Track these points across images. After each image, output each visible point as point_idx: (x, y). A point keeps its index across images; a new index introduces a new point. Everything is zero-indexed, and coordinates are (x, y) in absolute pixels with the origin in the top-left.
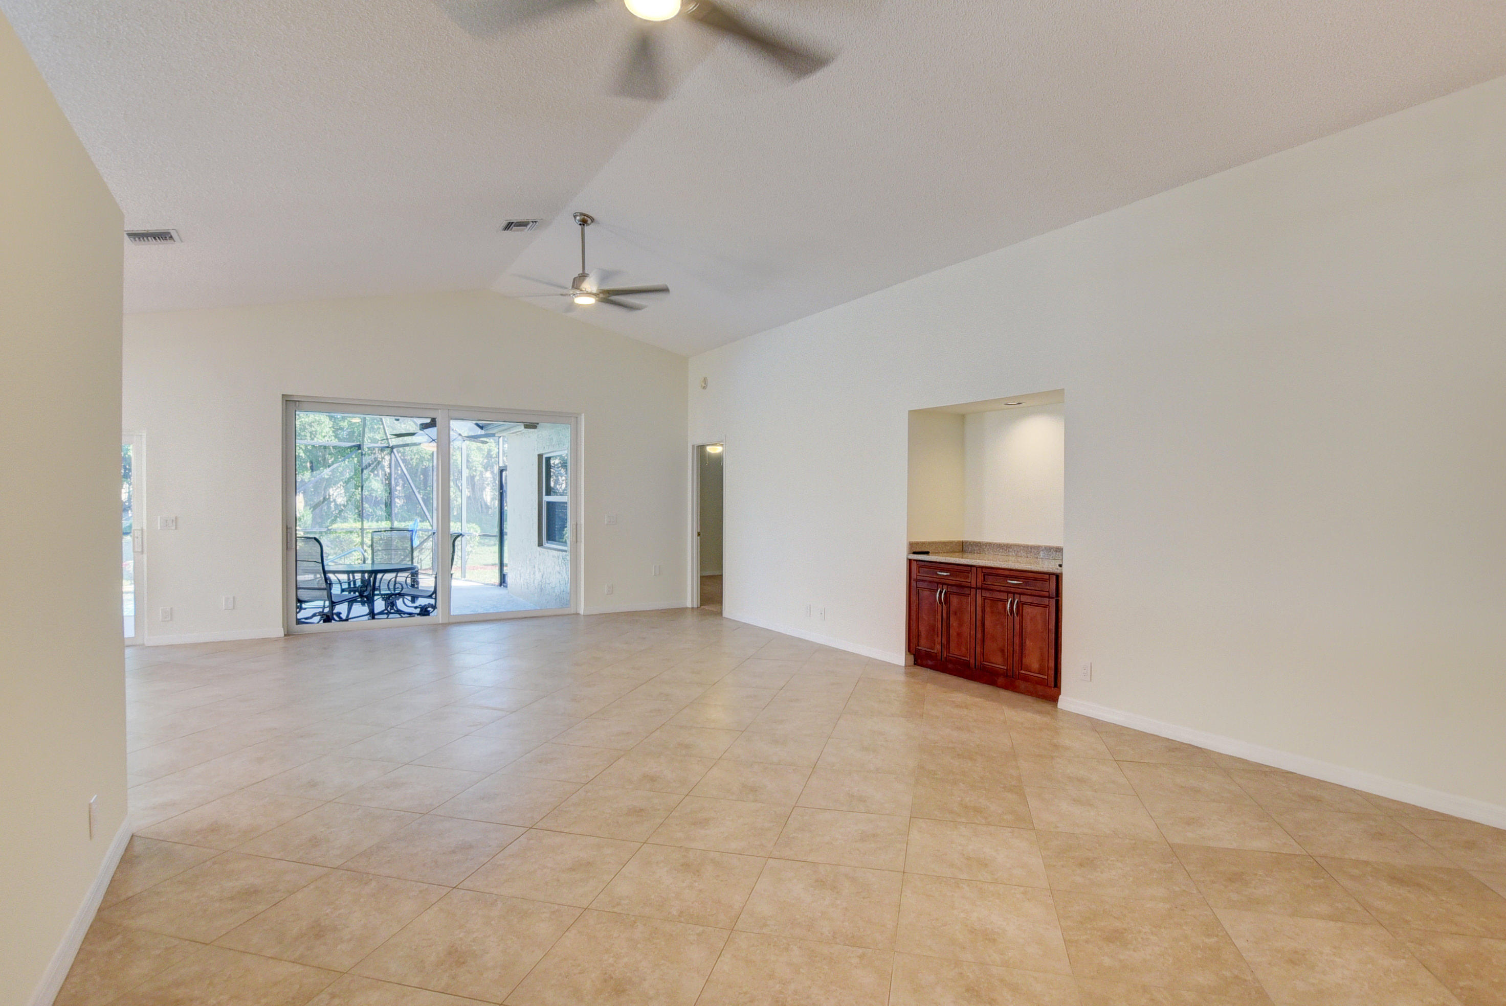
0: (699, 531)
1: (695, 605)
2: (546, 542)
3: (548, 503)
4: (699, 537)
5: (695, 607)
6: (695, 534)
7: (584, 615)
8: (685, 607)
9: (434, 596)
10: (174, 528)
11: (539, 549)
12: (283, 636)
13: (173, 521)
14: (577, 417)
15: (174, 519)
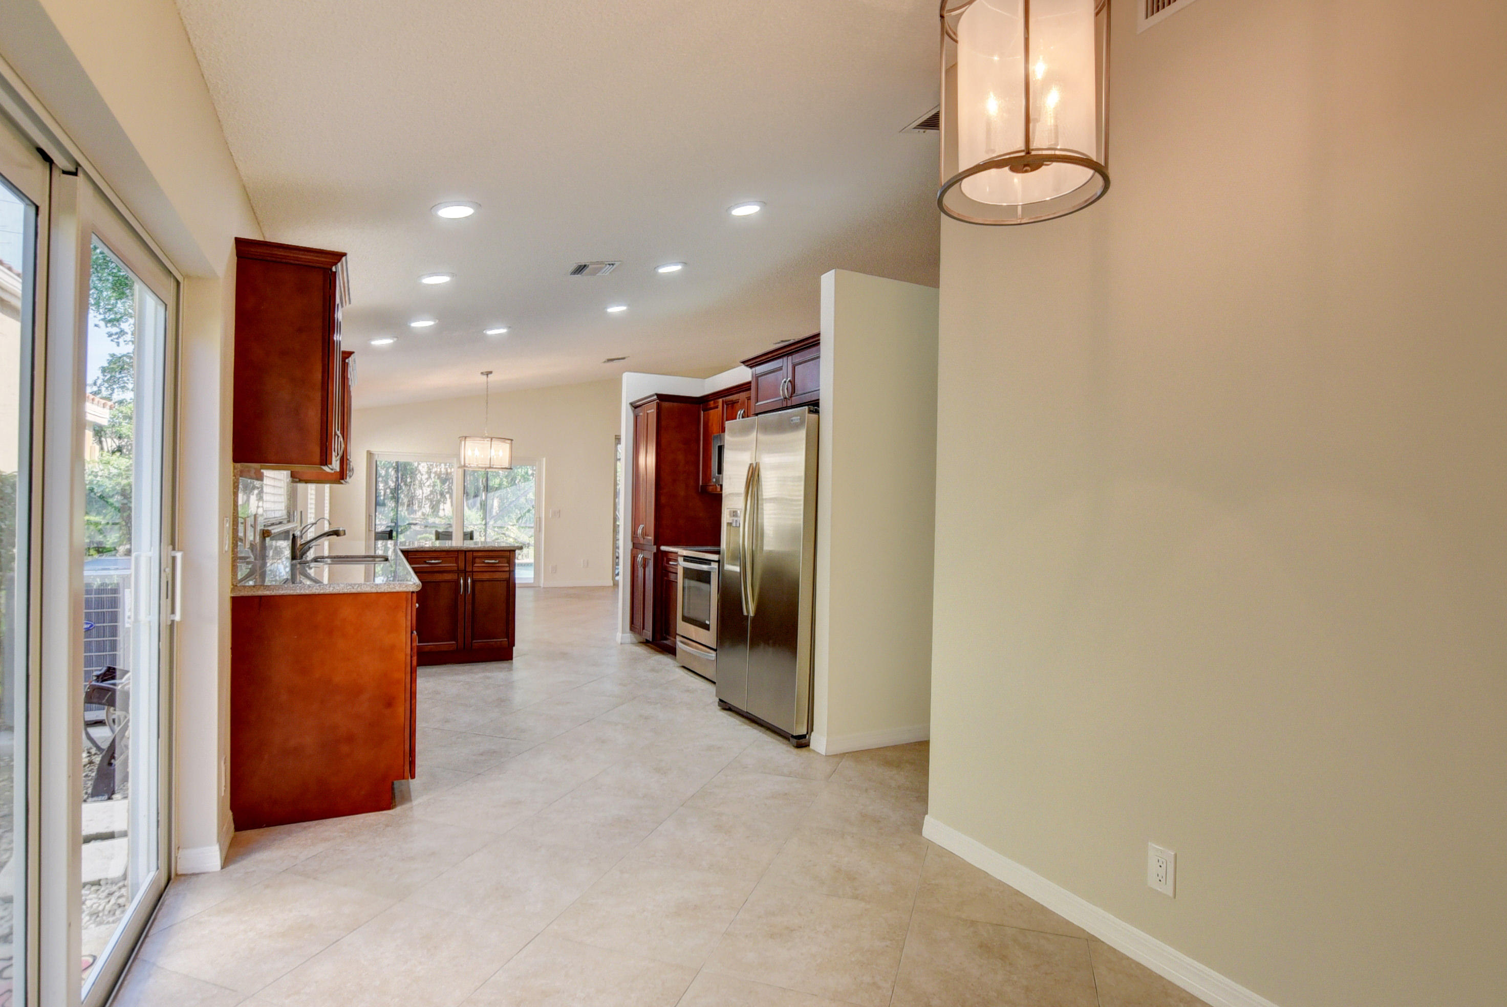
10: (558, 516)
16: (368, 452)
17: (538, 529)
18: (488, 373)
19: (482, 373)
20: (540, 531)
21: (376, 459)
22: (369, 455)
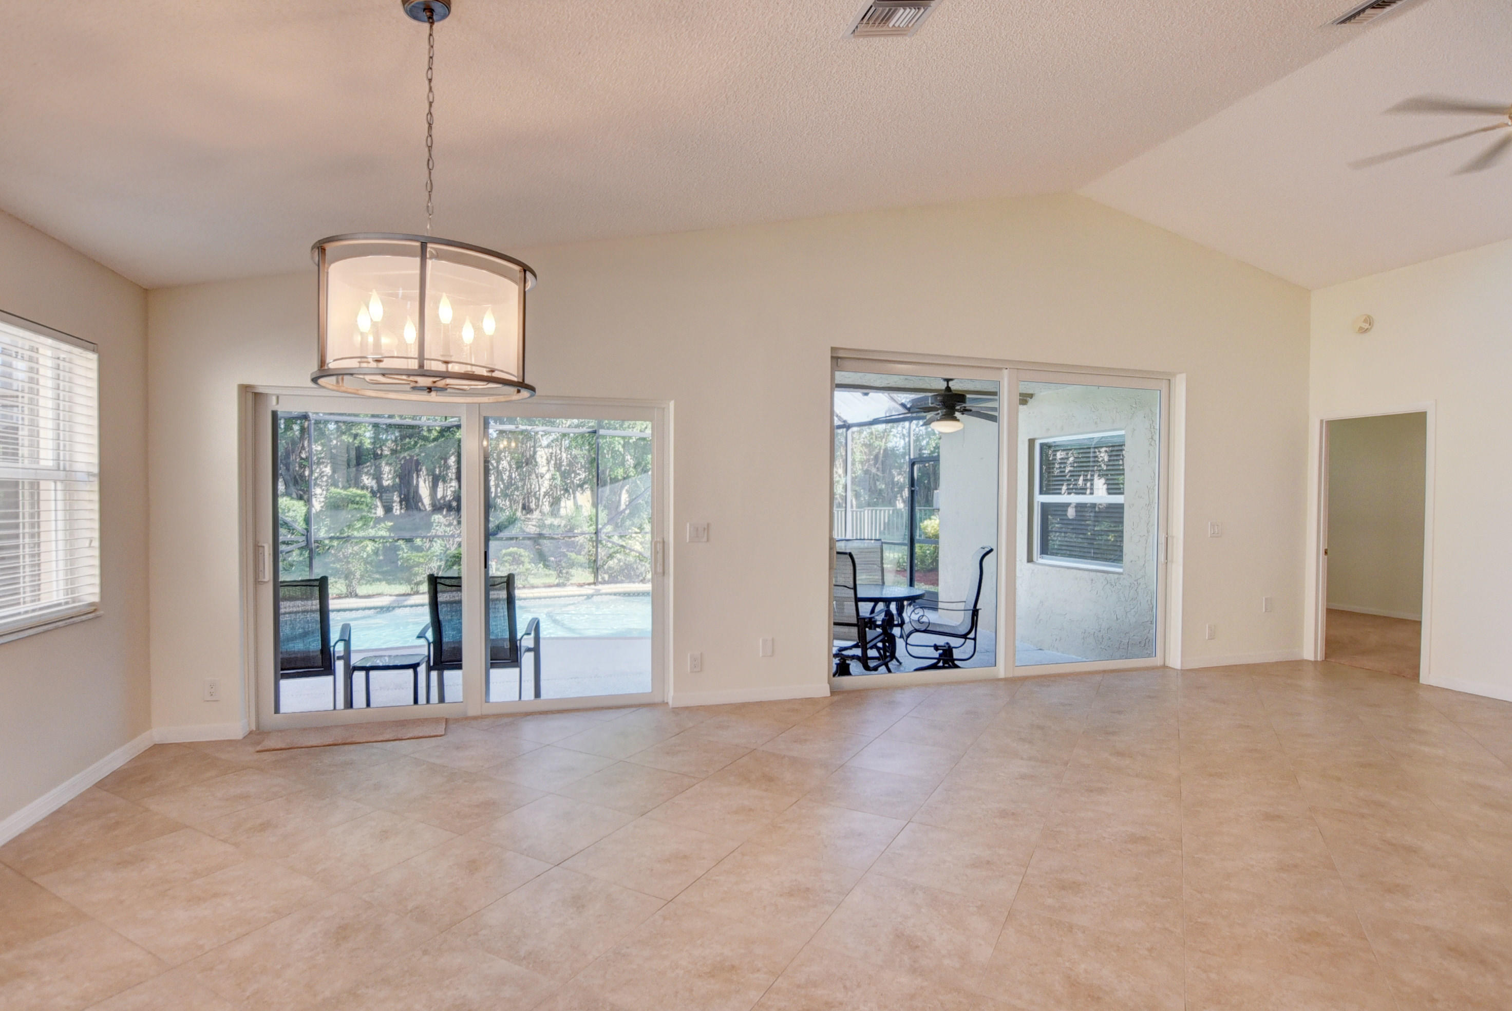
0: (1326, 548)
1: (1319, 658)
2: (1039, 556)
3: (1044, 506)
4: (1326, 557)
5: (1319, 659)
6: (1322, 552)
7: (1185, 672)
8: (1298, 658)
9: (972, 635)
10: (705, 539)
11: (1030, 565)
12: (829, 694)
13: (704, 529)
14: (1170, 380)
15: (706, 527)
16: (245, 389)
17: (660, 570)
21: (273, 405)
22: (250, 397)
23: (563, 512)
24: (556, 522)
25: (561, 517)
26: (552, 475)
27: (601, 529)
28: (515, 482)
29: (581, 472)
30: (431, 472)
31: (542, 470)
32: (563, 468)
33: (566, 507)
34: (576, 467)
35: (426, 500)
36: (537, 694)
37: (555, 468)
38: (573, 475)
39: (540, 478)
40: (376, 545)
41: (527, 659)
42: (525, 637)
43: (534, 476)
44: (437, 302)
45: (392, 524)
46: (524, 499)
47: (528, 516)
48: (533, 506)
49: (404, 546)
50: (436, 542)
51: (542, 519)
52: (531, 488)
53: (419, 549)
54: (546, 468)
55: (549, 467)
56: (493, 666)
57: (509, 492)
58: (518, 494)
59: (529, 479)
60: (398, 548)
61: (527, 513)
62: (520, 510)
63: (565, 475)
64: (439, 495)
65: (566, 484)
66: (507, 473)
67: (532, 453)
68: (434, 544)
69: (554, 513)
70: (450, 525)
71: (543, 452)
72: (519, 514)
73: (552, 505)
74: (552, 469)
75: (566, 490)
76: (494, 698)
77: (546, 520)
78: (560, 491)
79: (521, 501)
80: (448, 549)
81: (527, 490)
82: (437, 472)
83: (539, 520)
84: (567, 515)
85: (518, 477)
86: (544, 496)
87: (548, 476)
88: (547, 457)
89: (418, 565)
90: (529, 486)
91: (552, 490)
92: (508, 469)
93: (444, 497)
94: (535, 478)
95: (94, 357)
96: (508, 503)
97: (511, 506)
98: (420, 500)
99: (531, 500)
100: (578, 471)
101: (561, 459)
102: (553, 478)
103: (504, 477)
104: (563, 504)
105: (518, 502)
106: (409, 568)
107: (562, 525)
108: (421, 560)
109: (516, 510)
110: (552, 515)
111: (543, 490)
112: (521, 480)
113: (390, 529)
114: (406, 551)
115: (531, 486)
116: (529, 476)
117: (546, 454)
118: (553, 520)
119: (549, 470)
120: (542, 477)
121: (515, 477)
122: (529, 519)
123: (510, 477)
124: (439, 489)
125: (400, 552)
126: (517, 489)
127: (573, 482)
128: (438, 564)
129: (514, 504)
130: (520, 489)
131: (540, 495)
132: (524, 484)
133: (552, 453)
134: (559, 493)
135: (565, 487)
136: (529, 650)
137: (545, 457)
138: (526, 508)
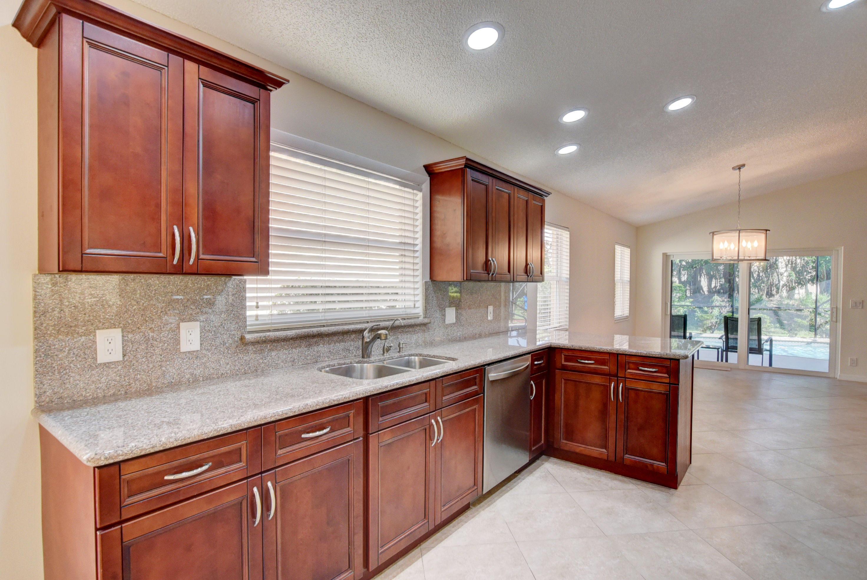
10: (860, 307)
15: (861, 302)
16: (664, 254)
17: (834, 319)
18: (740, 168)
19: (734, 168)
20: (836, 322)
21: (672, 258)
22: (665, 256)
23: (796, 296)
24: (791, 302)
25: (795, 300)
26: (789, 273)
27: (819, 306)
28: (762, 278)
29: (812, 271)
30: (708, 274)
31: (782, 270)
32: (798, 269)
33: (799, 293)
34: (807, 268)
35: (705, 289)
36: (771, 364)
37: (791, 269)
38: (805, 273)
39: (780, 275)
40: (685, 310)
41: (766, 354)
42: (765, 343)
43: (775, 274)
44: (742, 241)
45: (693, 300)
46: (768, 288)
47: (771, 299)
48: (774, 292)
49: (698, 311)
50: (715, 309)
51: (780, 301)
52: (773, 282)
53: (706, 312)
54: (785, 269)
55: (787, 269)
56: (750, 353)
57: (758, 284)
58: (764, 285)
59: (772, 276)
60: (695, 312)
61: (770, 297)
62: (765, 295)
63: (799, 274)
64: (713, 285)
65: (799, 279)
66: (757, 273)
67: (774, 260)
68: (714, 310)
69: (790, 297)
70: (723, 301)
71: (782, 260)
72: (764, 297)
73: (788, 292)
74: (789, 269)
75: (799, 283)
76: (750, 363)
77: (784, 301)
78: (795, 284)
79: (766, 289)
80: (722, 313)
81: (770, 283)
82: (712, 273)
83: (778, 301)
84: (800, 298)
85: (764, 275)
86: (783, 287)
87: (785, 274)
88: (786, 263)
89: (707, 319)
90: (772, 281)
91: (788, 282)
92: (758, 270)
93: (715, 287)
94: (776, 275)
95: (629, 249)
96: (757, 291)
97: (759, 292)
98: (702, 288)
99: (773, 289)
100: (810, 271)
101: (796, 263)
102: (789, 276)
103: (755, 275)
104: (796, 291)
105: (764, 291)
106: (702, 321)
107: (796, 304)
108: (708, 317)
109: (762, 295)
110: (788, 298)
111: (782, 283)
112: (766, 277)
113: (692, 302)
114: (699, 313)
115: (773, 280)
116: (772, 274)
117: (784, 260)
118: (789, 301)
119: (786, 271)
120: (781, 275)
121: (762, 275)
122: (771, 300)
123: (758, 275)
124: (713, 283)
125: (697, 313)
126: (763, 282)
127: (805, 278)
128: (716, 320)
129: (761, 291)
130: (766, 282)
131: (779, 286)
132: (769, 279)
133: (789, 260)
134: (794, 284)
135: (799, 281)
136: (767, 350)
137: (784, 263)
138: (770, 294)
